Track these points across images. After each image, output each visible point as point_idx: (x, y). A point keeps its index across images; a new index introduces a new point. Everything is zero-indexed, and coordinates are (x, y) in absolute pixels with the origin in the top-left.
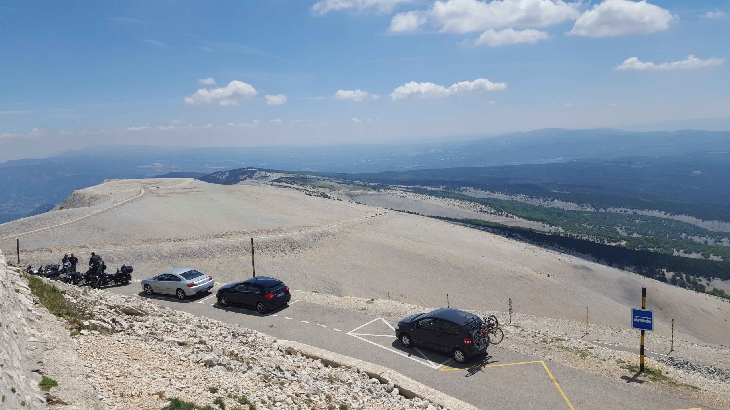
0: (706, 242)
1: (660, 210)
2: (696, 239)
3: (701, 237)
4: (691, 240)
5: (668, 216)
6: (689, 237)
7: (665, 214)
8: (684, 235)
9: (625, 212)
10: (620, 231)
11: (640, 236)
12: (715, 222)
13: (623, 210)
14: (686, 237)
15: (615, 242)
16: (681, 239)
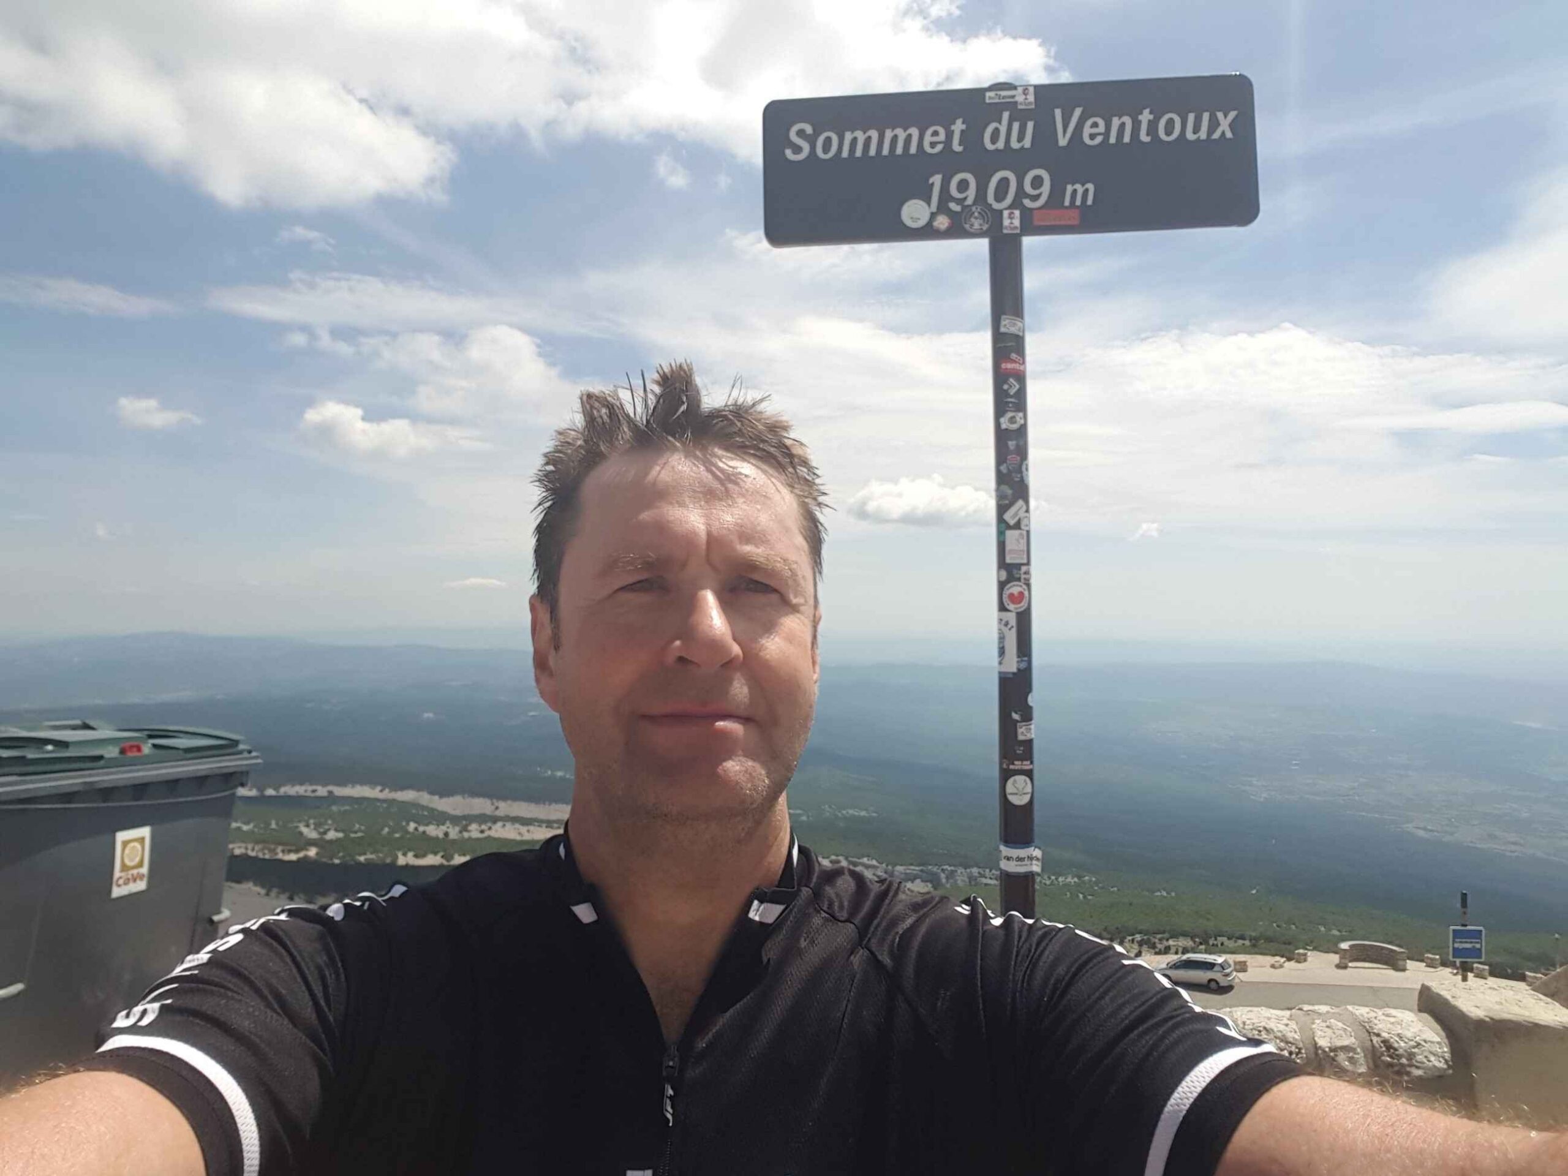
0: (446, 834)
1: (371, 783)
2: (433, 830)
3: (438, 825)
4: (424, 832)
5: (387, 794)
6: (421, 829)
7: (381, 791)
8: (412, 826)
9: (314, 791)
10: (305, 830)
11: (340, 835)
12: (458, 799)
13: (310, 788)
14: (416, 829)
15: (297, 851)
16: (407, 832)
